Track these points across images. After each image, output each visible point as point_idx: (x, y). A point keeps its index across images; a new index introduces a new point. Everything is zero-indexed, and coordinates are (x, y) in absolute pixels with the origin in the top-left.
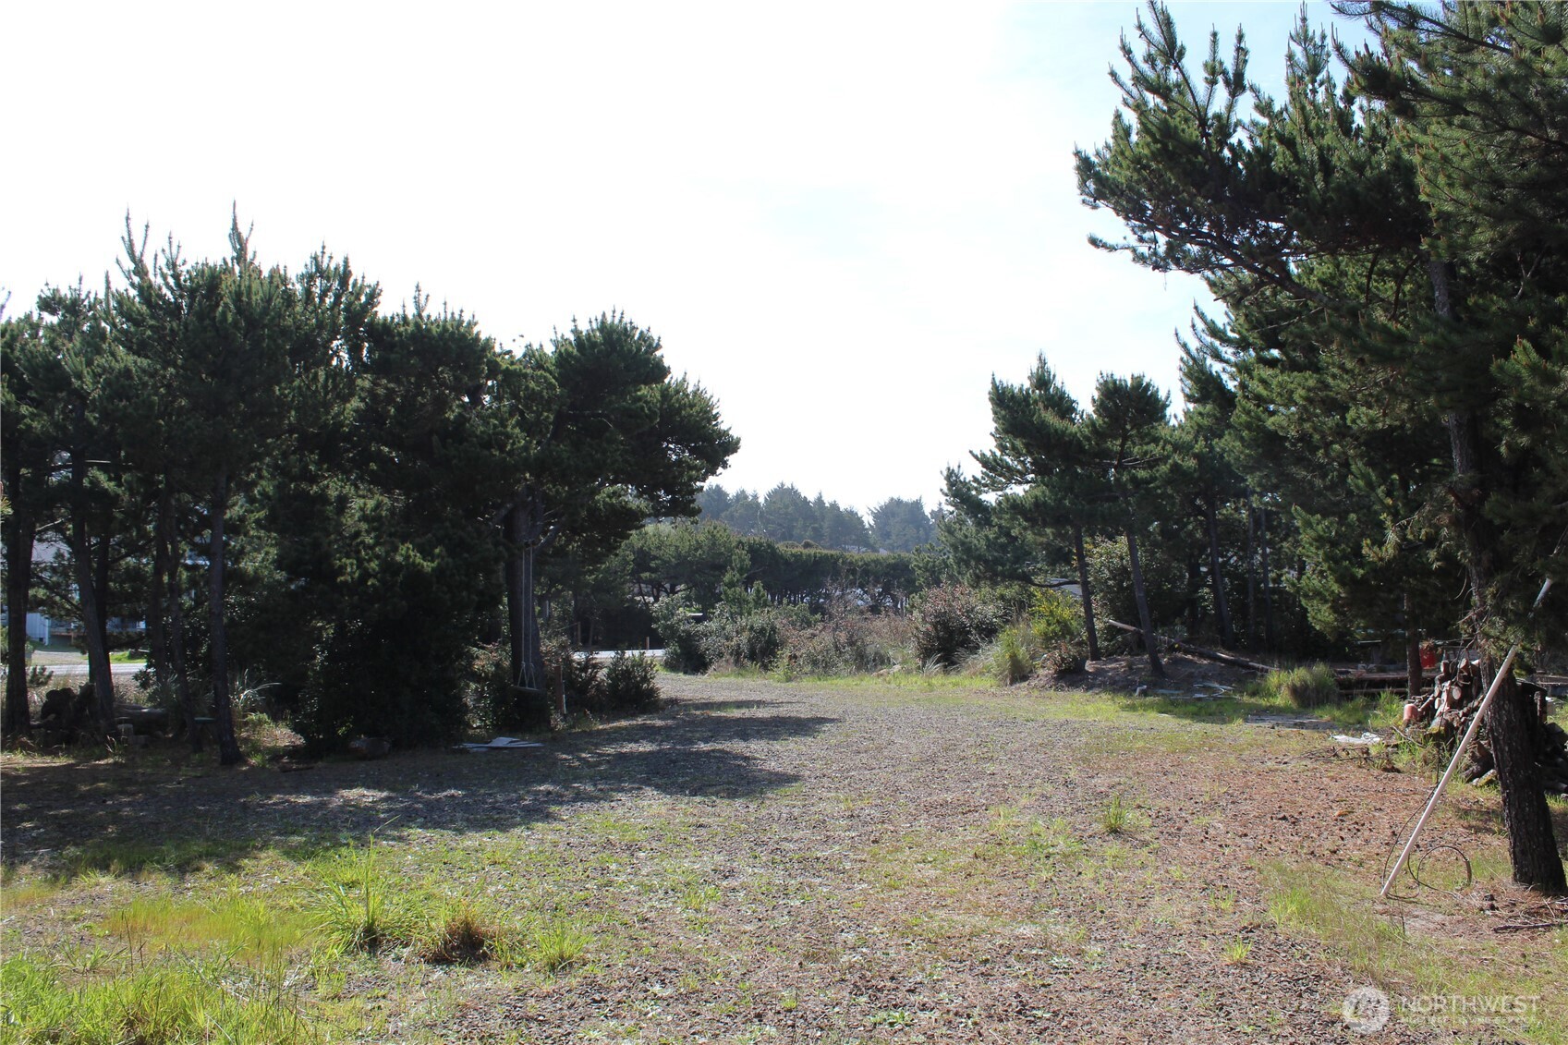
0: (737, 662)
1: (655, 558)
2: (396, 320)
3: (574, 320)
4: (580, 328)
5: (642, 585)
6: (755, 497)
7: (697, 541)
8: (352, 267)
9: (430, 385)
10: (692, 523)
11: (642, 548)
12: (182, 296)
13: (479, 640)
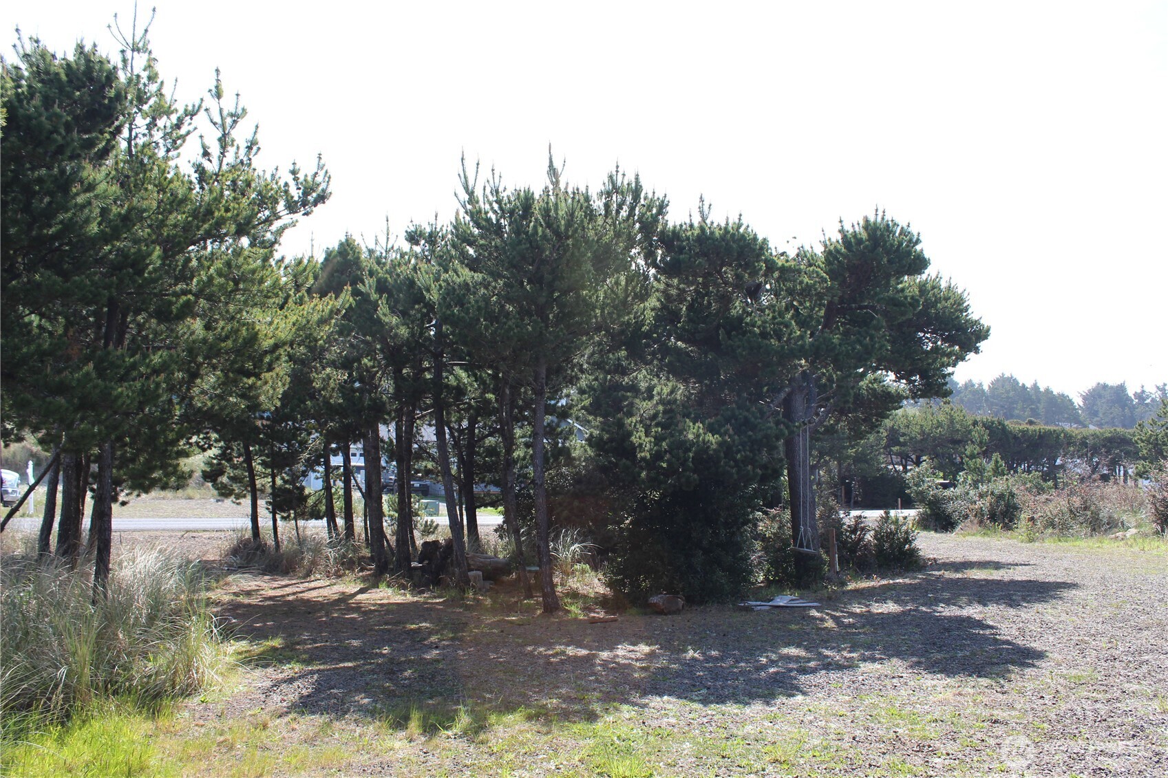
0: (981, 522)
1: (904, 435)
2: (684, 227)
3: (841, 221)
4: (846, 228)
5: (893, 456)
6: (981, 385)
7: (938, 421)
8: (643, 182)
9: (717, 285)
10: (945, 403)
11: (893, 426)
12: (503, 216)
13: (764, 505)
